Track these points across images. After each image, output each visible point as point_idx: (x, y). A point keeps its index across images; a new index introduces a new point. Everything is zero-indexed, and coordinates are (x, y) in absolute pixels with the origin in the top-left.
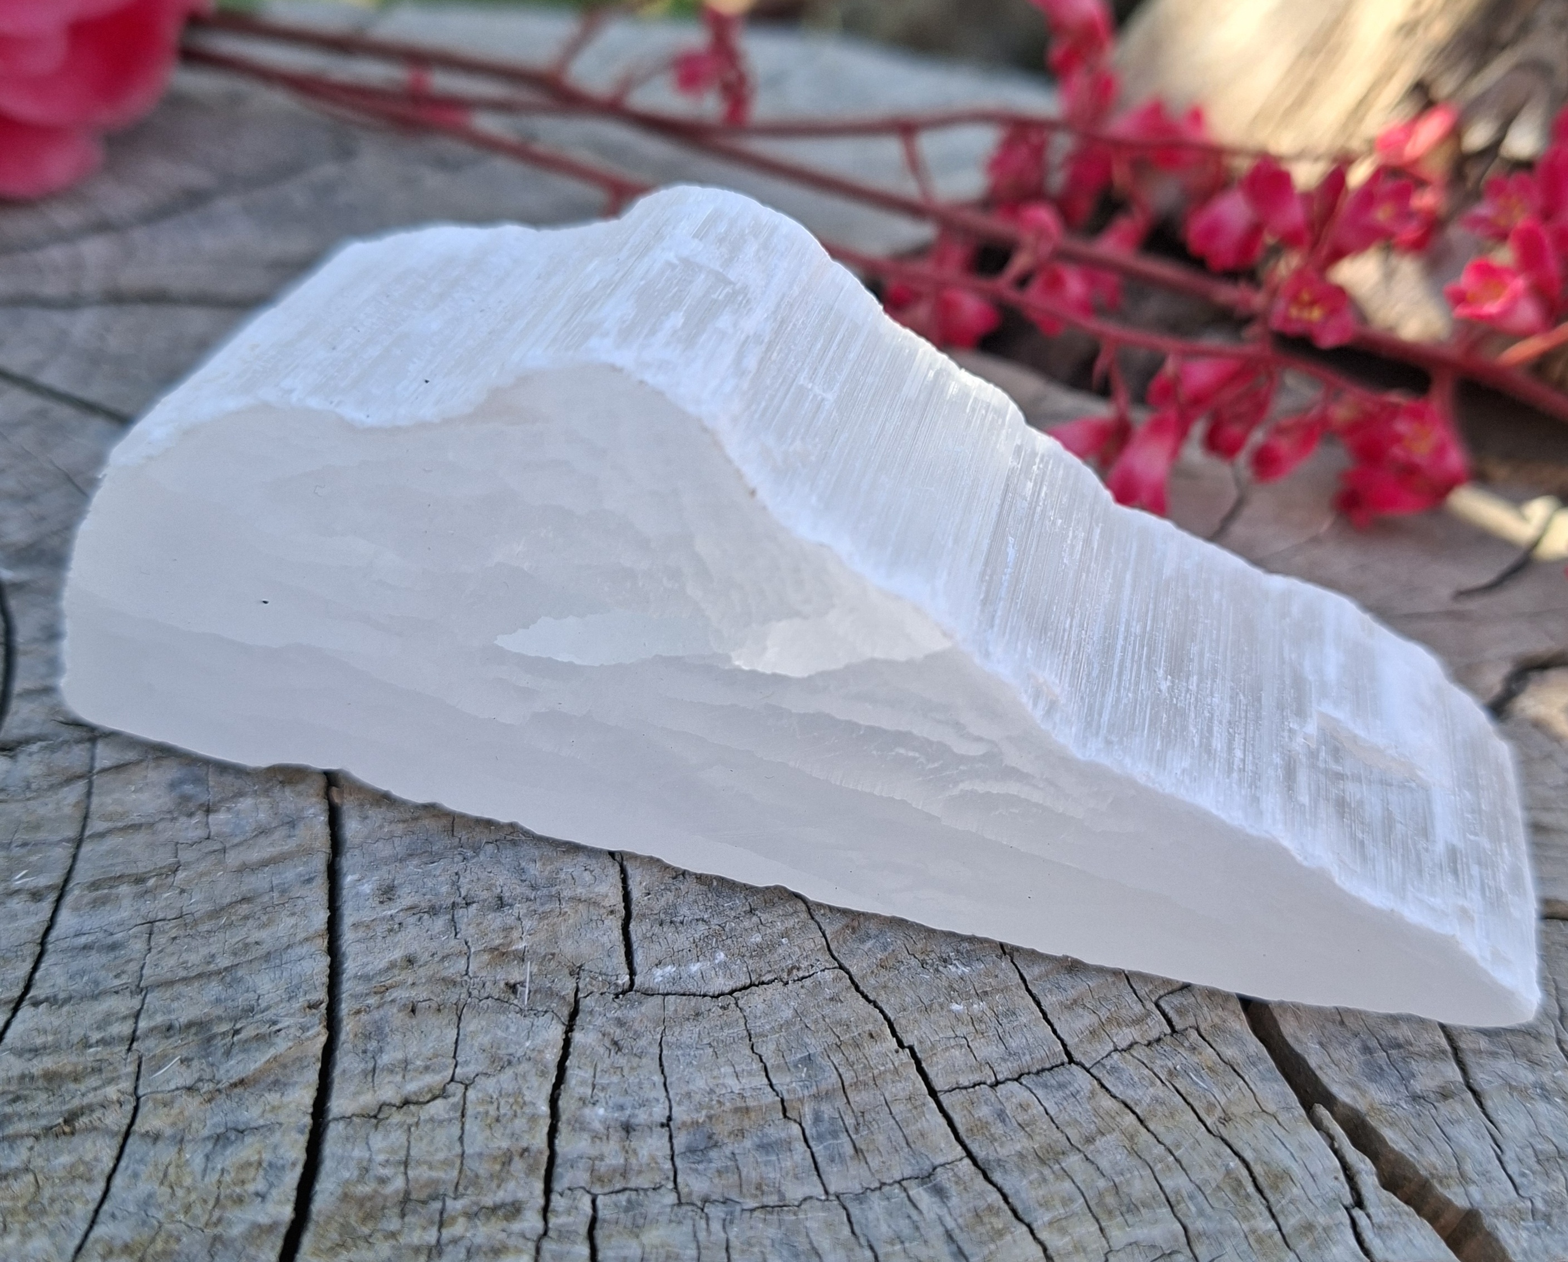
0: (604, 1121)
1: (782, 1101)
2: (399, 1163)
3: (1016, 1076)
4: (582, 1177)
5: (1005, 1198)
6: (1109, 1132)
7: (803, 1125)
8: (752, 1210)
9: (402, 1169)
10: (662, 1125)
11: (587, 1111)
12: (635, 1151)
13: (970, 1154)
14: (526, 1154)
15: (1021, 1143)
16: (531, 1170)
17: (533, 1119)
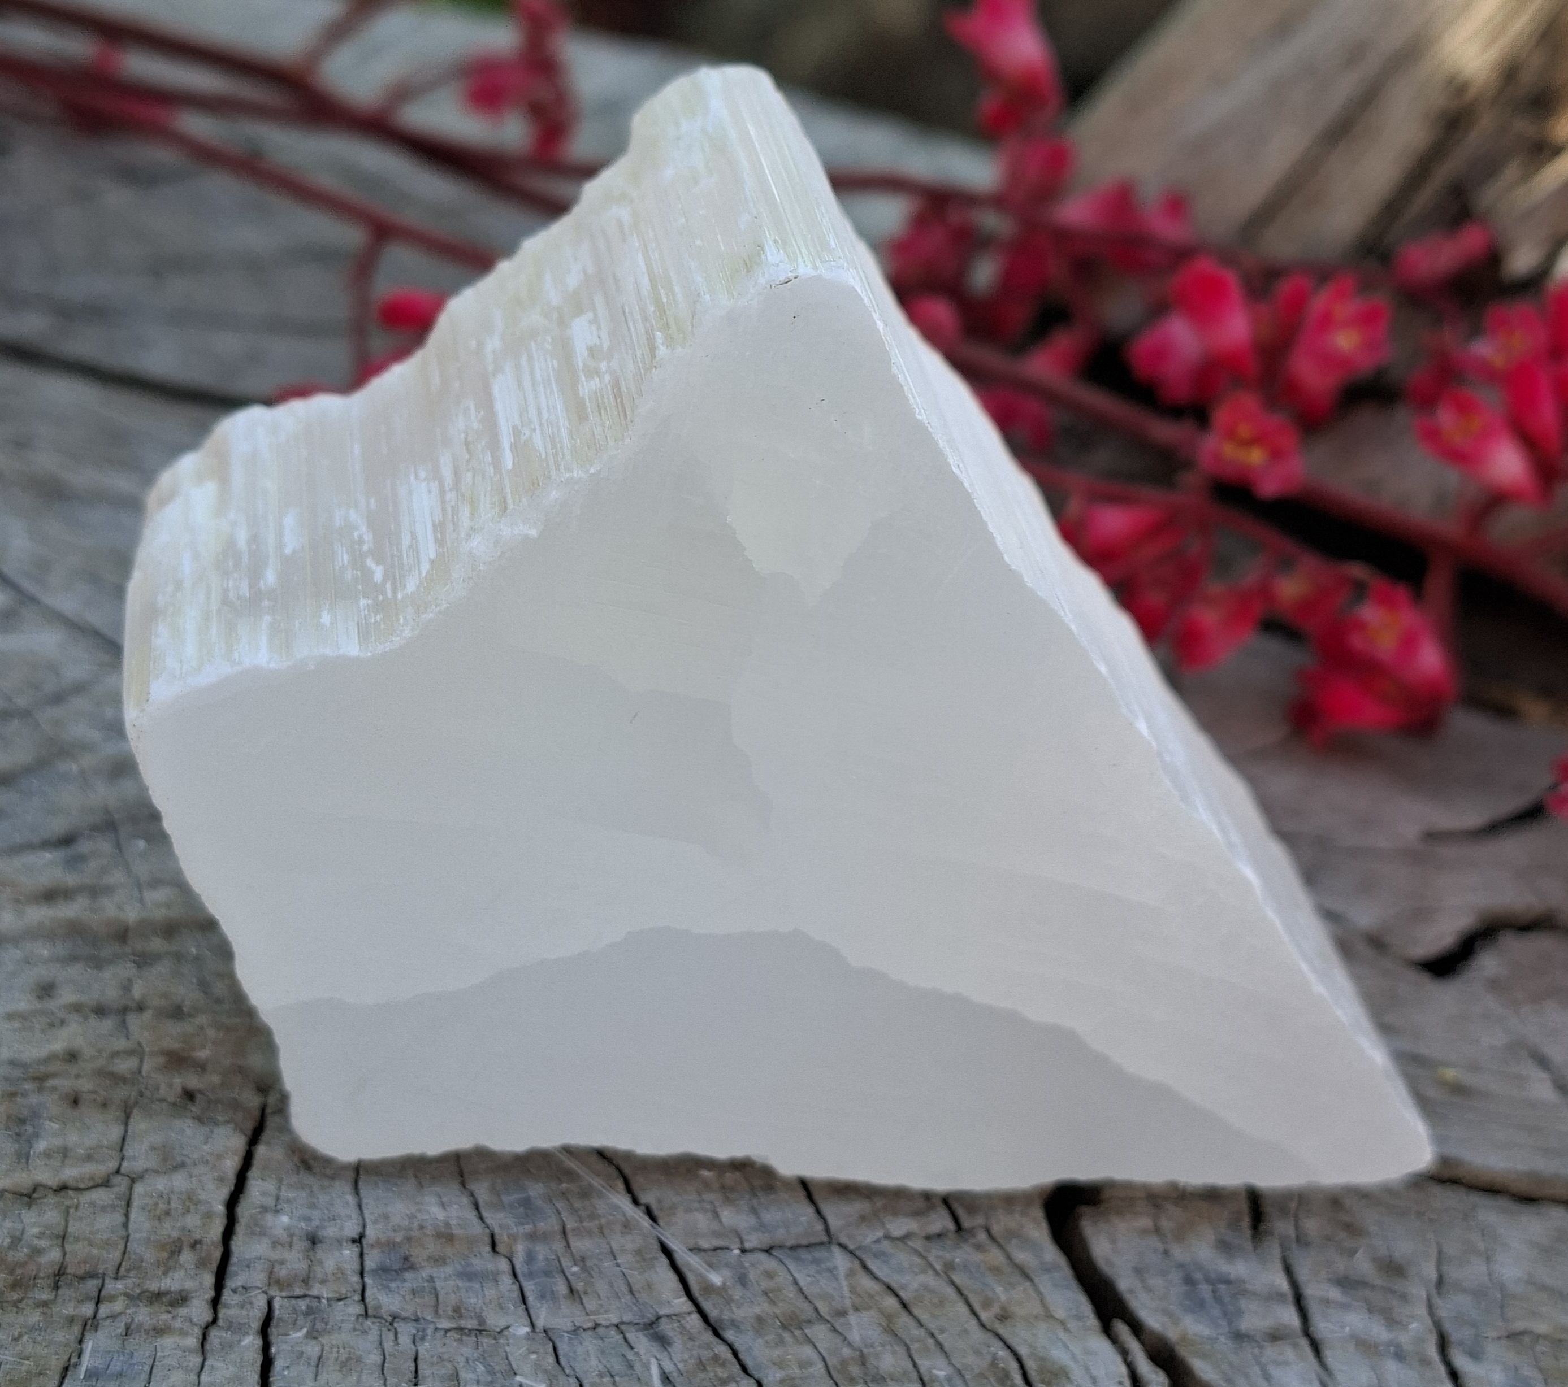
0: (287, 1229)
1: (493, 1236)
2: (57, 1237)
3: (765, 1247)
4: (258, 1277)
5: (735, 1354)
6: (865, 1309)
7: (515, 1261)
8: (447, 1331)
9: (59, 1242)
10: (354, 1241)
11: (269, 1218)
12: (321, 1262)
13: (700, 1311)
14: (198, 1246)
15: (761, 1307)
16: (202, 1264)
17: (208, 1215)
